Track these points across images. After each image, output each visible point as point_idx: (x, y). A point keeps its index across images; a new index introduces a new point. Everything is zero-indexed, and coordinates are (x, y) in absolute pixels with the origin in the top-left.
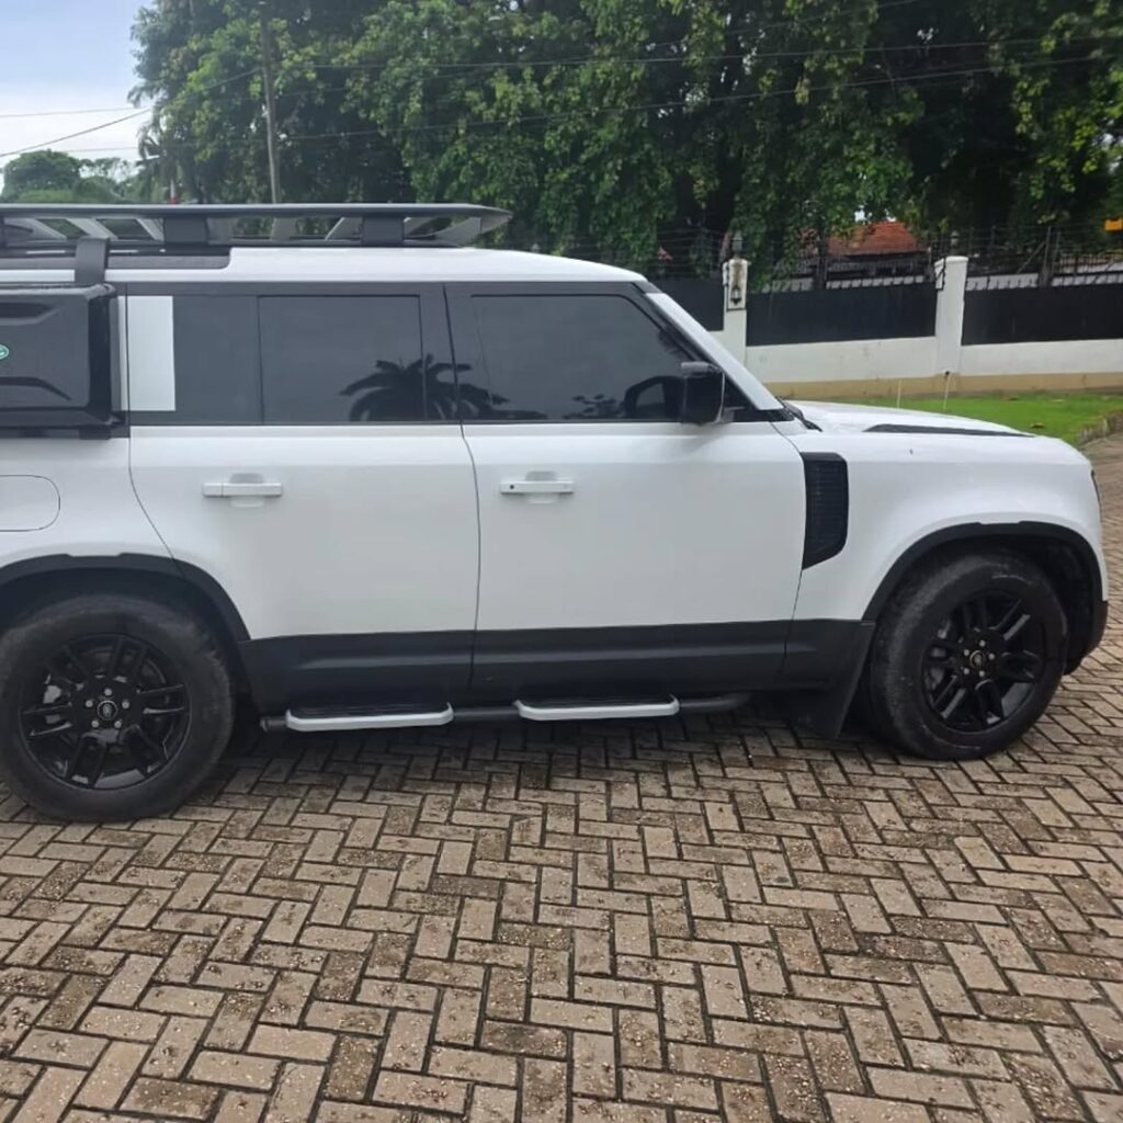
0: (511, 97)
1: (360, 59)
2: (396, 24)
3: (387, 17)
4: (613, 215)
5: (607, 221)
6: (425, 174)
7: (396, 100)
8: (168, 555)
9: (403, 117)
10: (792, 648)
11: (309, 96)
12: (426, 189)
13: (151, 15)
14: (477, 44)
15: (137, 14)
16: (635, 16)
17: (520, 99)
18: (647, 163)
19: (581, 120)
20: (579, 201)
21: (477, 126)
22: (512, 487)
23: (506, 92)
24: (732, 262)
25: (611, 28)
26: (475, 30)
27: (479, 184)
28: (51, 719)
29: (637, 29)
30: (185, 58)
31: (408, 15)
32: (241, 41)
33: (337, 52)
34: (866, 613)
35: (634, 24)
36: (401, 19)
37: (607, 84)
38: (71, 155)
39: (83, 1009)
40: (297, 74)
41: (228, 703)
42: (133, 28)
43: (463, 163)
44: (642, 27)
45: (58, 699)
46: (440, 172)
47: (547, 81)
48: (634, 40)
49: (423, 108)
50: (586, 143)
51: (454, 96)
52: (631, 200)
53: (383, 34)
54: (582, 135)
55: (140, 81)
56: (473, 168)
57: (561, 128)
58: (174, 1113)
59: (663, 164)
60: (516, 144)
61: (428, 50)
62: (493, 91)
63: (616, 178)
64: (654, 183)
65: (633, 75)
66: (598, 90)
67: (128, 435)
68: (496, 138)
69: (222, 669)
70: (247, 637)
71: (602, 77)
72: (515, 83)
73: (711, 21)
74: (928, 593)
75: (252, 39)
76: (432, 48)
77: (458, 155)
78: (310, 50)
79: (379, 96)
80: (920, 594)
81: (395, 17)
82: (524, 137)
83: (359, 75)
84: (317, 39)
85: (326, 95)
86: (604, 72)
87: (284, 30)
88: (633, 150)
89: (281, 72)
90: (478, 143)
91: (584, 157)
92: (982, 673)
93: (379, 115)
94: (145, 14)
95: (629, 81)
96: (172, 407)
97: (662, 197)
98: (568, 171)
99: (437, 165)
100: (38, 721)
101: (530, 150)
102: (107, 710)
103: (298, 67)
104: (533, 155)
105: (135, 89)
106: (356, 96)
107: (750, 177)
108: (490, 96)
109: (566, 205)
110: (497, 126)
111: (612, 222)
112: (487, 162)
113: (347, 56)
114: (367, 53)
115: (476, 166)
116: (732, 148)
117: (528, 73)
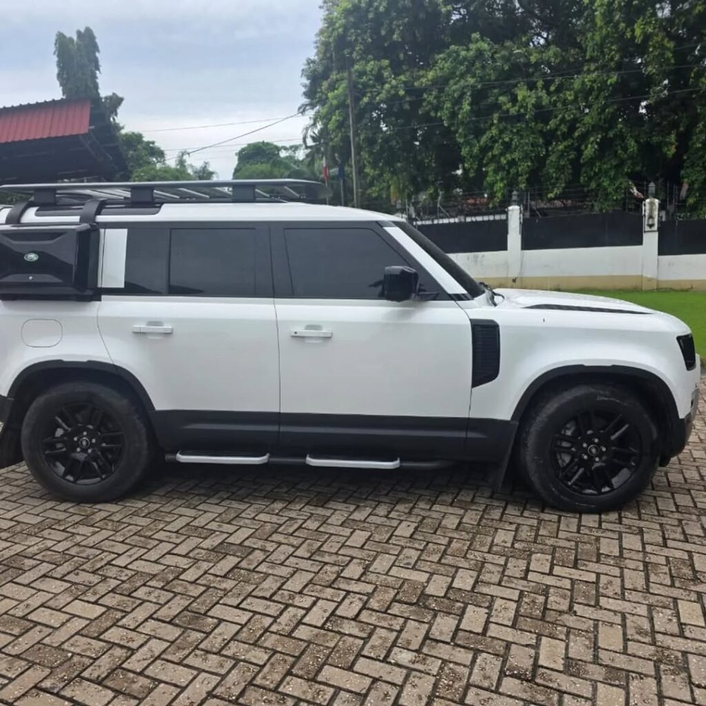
0: (527, 100)
1: (431, 81)
2: (455, 59)
3: (449, 56)
4: (597, 170)
5: (592, 174)
6: (471, 148)
7: (454, 105)
8: (111, 363)
9: (458, 114)
10: (471, 435)
11: (400, 104)
12: (471, 157)
13: (313, 62)
14: (506, 68)
15: (305, 62)
16: (612, 45)
17: (533, 101)
18: (622, 137)
19: (574, 111)
20: (572, 162)
21: (506, 118)
22: (296, 333)
23: (524, 96)
24: (648, 201)
25: (596, 53)
26: (506, 59)
27: (505, 153)
28: (59, 446)
29: (613, 53)
30: (329, 85)
31: (463, 53)
32: (362, 74)
33: (419, 77)
34: (513, 416)
35: (611, 50)
36: (458, 55)
37: (592, 89)
38: (275, 144)
39: (4, 582)
40: (393, 92)
41: (145, 444)
42: (303, 70)
43: (496, 141)
44: (616, 52)
45: (62, 436)
46: (480, 147)
47: (552, 88)
48: (612, 59)
49: (472, 108)
50: (578, 125)
51: (491, 100)
52: (609, 160)
53: (446, 65)
54: (575, 120)
55: (305, 101)
56: (502, 144)
57: (560, 116)
58: (8, 631)
59: (631, 136)
60: (531, 128)
61: (475, 74)
62: (516, 96)
63: (596, 146)
64: (625, 149)
65: (609, 82)
66: (586, 93)
67: (100, 300)
68: (518, 125)
69: (142, 425)
70: (154, 408)
71: (589, 84)
72: (531, 90)
73: (663, 45)
74: (552, 407)
75: (368, 72)
76: (477, 72)
77: (492, 137)
78: (402, 78)
79: (444, 102)
80: (548, 406)
81: (454, 55)
82: (537, 123)
83: (431, 91)
84: (407, 70)
85: (411, 103)
86: (589, 81)
87: (387, 66)
88: (611, 128)
89: (384, 91)
90: (505, 128)
91: (576, 134)
92: (597, 459)
93: (444, 114)
94: (310, 62)
95: (607, 85)
96: (122, 286)
97: (631, 158)
98: (565, 143)
99: (479, 142)
100: (52, 446)
101: (541, 131)
102: (84, 443)
103: (395, 87)
104: (542, 134)
105: (303, 105)
106: (429, 103)
107: (694, 143)
108: (514, 99)
109: (563, 166)
110: (519, 117)
111: (596, 174)
112: (511, 140)
113: (424, 80)
114: (437, 77)
115: (504, 143)
116: (681, 125)
117: (540, 83)
